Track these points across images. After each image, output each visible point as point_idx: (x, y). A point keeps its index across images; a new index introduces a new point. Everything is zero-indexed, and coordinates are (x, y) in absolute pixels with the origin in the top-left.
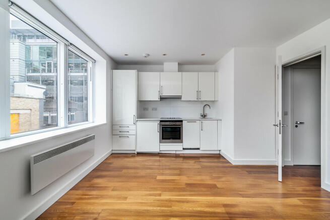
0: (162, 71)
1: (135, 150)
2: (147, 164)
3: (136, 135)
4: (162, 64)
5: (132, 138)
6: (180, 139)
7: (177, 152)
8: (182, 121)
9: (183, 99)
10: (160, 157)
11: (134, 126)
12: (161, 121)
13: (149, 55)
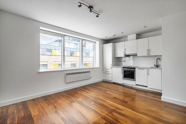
0: (127, 40)
1: (111, 81)
2: (110, 87)
3: (112, 74)
4: (127, 37)
5: (110, 75)
6: (134, 78)
7: (133, 86)
8: (135, 68)
9: (138, 55)
10: (123, 86)
11: (111, 70)
12: (123, 68)
13: (115, 35)
